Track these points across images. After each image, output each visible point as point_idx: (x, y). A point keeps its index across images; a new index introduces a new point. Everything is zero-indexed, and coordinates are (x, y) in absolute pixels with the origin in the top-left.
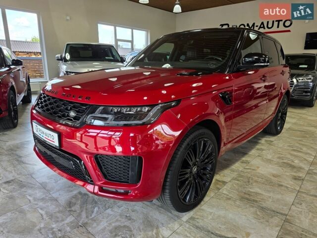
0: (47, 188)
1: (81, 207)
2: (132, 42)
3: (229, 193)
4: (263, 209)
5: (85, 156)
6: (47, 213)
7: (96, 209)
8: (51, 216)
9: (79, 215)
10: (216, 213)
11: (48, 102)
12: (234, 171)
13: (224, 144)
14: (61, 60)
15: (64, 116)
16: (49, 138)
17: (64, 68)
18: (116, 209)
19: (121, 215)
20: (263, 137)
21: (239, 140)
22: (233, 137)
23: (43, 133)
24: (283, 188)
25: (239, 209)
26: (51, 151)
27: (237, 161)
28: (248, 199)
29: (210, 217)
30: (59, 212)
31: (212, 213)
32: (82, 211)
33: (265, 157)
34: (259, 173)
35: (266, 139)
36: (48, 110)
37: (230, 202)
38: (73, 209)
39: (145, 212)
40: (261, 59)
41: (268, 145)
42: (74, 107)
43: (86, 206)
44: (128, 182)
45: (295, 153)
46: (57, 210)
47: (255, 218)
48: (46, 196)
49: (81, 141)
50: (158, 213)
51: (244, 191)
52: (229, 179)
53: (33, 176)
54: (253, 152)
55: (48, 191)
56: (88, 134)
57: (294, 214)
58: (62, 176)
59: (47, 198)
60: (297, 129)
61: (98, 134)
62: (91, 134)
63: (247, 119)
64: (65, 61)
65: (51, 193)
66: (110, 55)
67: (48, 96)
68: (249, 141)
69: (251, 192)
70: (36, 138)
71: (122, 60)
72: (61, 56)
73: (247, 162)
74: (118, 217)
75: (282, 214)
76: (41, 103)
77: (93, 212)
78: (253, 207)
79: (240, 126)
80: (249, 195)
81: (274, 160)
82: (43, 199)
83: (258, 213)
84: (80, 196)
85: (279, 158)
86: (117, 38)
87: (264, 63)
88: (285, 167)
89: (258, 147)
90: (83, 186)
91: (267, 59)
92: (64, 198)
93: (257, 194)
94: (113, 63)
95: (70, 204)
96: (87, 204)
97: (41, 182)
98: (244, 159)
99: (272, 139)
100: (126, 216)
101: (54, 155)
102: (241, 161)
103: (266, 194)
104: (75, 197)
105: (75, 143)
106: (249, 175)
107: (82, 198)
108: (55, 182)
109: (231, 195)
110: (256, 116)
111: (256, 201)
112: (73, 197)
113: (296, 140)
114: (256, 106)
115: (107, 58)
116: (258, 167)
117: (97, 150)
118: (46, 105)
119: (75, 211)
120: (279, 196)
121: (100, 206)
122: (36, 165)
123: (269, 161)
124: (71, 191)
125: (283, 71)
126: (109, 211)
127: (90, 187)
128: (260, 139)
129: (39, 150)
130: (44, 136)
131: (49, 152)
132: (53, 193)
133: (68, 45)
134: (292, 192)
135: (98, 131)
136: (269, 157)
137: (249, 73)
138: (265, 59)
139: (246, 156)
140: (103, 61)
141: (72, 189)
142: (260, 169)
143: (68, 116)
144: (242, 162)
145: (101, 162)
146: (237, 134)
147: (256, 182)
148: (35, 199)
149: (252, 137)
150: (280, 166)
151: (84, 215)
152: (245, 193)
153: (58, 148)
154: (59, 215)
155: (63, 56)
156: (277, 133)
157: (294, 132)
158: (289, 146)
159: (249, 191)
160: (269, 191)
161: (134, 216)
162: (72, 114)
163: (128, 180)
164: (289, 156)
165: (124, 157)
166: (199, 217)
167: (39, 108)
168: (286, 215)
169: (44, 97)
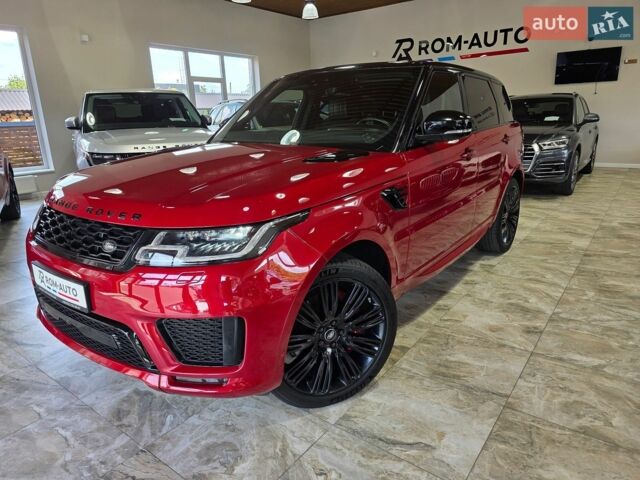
0: (71, 388)
1: (141, 417)
2: (222, 81)
3: (412, 366)
4: (469, 389)
5: (139, 323)
6: (75, 434)
7: (169, 418)
8: (84, 439)
9: (139, 431)
10: (388, 404)
11: (60, 225)
12: (421, 327)
13: (397, 279)
14: (77, 127)
15: (93, 251)
16: (67, 294)
17: (85, 144)
18: (207, 415)
19: (216, 425)
20: (477, 259)
21: (427, 270)
22: (420, 262)
23: (56, 285)
24: (506, 350)
25: (429, 394)
26: (74, 317)
27: (427, 307)
28: (444, 375)
29: (378, 412)
30: (98, 430)
31: (380, 404)
32: (143, 424)
33: (478, 296)
34: (466, 327)
35: (482, 262)
36: (61, 240)
37: (413, 382)
38: (125, 421)
39: (261, 416)
40: (458, 121)
41: (486, 273)
42: (111, 233)
43: (151, 414)
44: (221, 364)
45: (532, 285)
46: (95, 426)
47: (455, 406)
48: (72, 403)
49: (130, 295)
50: (284, 414)
51: (438, 361)
52: (413, 342)
53: (42, 368)
54: (458, 289)
55: (73, 393)
56: (142, 283)
57: (520, 393)
58: (99, 363)
59: (73, 406)
60: (538, 239)
61: (161, 281)
62: (148, 282)
63: (448, 226)
64: (85, 131)
65: (80, 396)
66: (179, 111)
67: (58, 212)
68: (450, 268)
69: (452, 362)
70: (41, 294)
71: (205, 123)
72: (77, 121)
73: (446, 309)
74: (212, 429)
75: (500, 395)
76: (47, 226)
77: (163, 424)
78: (452, 387)
79: (434, 240)
80: (446, 367)
81: (494, 300)
82: (64, 410)
83: (461, 397)
84: (137, 398)
85: (503, 296)
86: (192, 74)
87: (463, 128)
88: (512, 312)
89: (467, 278)
90: (141, 377)
91: (467, 122)
92: (105, 403)
93: (460, 364)
94: (185, 130)
95: (119, 414)
96: (151, 410)
97: (58, 378)
98: (440, 302)
99: (494, 261)
100: (227, 426)
101: (79, 325)
102: (435, 307)
103: (477, 363)
104: (128, 400)
105: (119, 298)
106: (449, 332)
107: (140, 401)
108: (86, 376)
109: (414, 371)
110: (465, 219)
111: (459, 377)
112: (124, 401)
113: (535, 260)
114: (466, 201)
115: (172, 119)
116: (465, 316)
117: (162, 311)
118: (57, 231)
119: (129, 426)
120: (498, 365)
121: (176, 412)
122: (43, 346)
123: (486, 303)
124: (120, 390)
125: (506, 136)
126: (194, 420)
127: (153, 379)
128: (472, 264)
129: (49, 316)
130: (58, 290)
131: (69, 320)
132: (85, 396)
133: (89, 96)
134: (520, 355)
135: (162, 276)
136: (486, 295)
137: (450, 142)
138: (464, 122)
139: (445, 297)
140: (166, 126)
141: (120, 386)
142: (468, 318)
143: (101, 250)
144: (438, 309)
145: (168, 332)
146: (427, 256)
147: (460, 342)
148: (49, 411)
149: (456, 259)
150: (504, 311)
151: (147, 430)
152: (440, 365)
153: (87, 312)
154: (99, 435)
155: (82, 119)
156: (502, 249)
157: (533, 245)
158: (522, 273)
159: (447, 360)
160: (482, 358)
161: (240, 423)
162: (109, 247)
163: (221, 360)
164: (521, 292)
165: (211, 319)
166: (357, 414)
167: (42, 236)
168: (508, 396)
169: (51, 215)
